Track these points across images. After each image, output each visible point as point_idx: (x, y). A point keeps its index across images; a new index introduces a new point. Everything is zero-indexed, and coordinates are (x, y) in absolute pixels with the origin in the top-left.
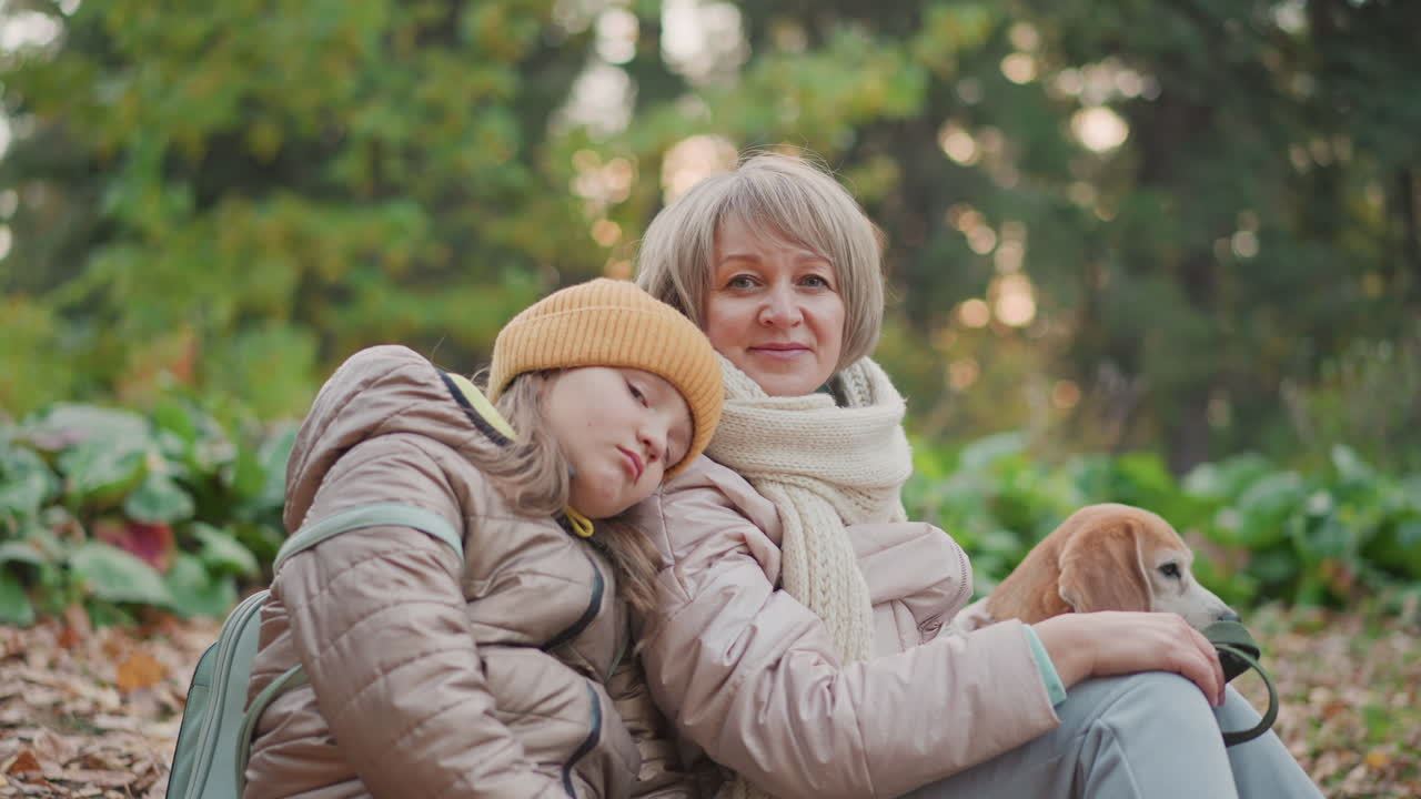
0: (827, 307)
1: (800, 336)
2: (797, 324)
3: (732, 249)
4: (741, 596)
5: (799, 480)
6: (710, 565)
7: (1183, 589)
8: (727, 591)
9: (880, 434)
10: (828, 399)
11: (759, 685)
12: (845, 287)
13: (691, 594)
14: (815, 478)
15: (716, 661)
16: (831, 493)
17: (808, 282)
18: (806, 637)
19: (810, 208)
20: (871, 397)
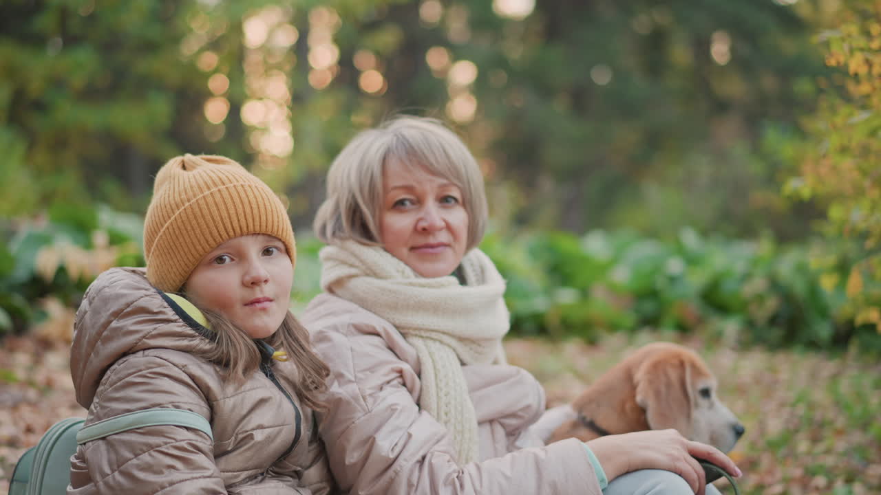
0: (458, 217)
1: (443, 237)
2: (441, 229)
3: (395, 182)
4: (401, 411)
5: (434, 335)
6: (381, 389)
7: (711, 406)
8: (394, 407)
9: (489, 304)
10: (454, 280)
11: (412, 472)
12: (467, 203)
13: (370, 408)
14: (444, 333)
15: (383, 454)
16: (454, 343)
17: (444, 200)
18: (440, 444)
19: (445, 151)
20: (482, 279)
